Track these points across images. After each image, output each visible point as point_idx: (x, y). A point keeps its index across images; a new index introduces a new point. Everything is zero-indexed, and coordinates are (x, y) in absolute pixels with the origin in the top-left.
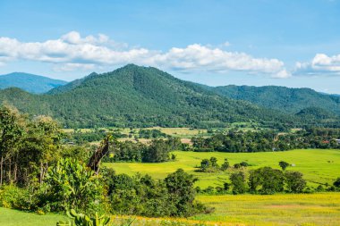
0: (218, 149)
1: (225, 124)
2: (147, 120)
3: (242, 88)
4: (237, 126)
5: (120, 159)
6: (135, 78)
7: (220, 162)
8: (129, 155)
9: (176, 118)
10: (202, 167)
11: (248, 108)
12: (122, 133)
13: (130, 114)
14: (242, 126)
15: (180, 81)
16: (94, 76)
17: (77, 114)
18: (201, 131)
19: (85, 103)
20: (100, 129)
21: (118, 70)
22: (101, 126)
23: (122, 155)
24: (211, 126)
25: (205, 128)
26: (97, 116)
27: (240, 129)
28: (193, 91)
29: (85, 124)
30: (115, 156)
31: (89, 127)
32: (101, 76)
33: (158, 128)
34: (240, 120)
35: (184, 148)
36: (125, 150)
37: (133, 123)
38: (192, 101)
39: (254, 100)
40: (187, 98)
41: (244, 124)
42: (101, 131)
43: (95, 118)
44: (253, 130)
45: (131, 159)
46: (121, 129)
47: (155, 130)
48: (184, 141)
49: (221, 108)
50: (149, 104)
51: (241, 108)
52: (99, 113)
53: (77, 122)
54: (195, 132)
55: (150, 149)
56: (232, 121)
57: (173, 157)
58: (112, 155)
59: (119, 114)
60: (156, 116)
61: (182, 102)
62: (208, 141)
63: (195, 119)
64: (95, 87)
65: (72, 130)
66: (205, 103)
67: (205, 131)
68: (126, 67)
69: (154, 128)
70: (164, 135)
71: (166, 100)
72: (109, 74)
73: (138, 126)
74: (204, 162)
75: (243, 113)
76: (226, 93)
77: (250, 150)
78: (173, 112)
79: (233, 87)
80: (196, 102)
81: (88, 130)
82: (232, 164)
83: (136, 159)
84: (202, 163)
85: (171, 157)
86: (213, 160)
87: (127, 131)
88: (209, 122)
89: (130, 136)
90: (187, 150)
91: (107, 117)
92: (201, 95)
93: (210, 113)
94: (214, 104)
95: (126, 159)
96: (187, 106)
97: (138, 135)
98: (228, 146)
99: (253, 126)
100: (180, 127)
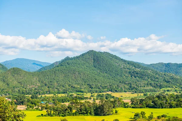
0: (148, 106)
1: (156, 89)
2: (103, 87)
3: (168, 65)
4: (165, 91)
5: (79, 114)
6: (94, 60)
7: (147, 115)
8: (86, 110)
9: (122, 85)
10: (134, 118)
11: (172, 78)
12: (85, 96)
13: (91, 84)
14: (168, 91)
15: (125, 61)
16: (67, 58)
17: (56, 84)
18: (139, 94)
19: (61, 77)
20: (71, 94)
21: (83, 55)
22: (71, 92)
23: (81, 111)
24: (146, 91)
25: (143, 92)
26: (69, 85)
27: (166, 92)
28: (133, 68)
29: (61, 91)
30: (76, 112)
31: (64, 93)
32: (72, 59)
33: (110, 93)
34: (167, 87)
35: (125, 106)
36: (83, 107)
37: (93, 89)
38: (133, 74)
39: (177, 73)
40: (129, 72)
41: (170, 89)
42: (71, 95)
43: (68, 87)
44: (175, 93)
45: (87, 113)
46: (85, 94)
47: (107, 94)
48: (125, 101)
49: (153, 78)
50: (104, 77)
51: (167, 78)
52: (70, 83)
53: (56, 90)
54: (135, 95)
55: (100, 107)
56: (161, 87)
57: (116, 112)
58: (74, 111)
59: (84, 83)
60: (108, 84)
61: (126, 75)
62: (141, 101)
63: (135, 86)
64: (68, 66)
65: (52, 95)
66: (142, 76)
67: (142, 94)
68: (88, 52)
69: (107, 93)
70: (113, 97)
71: (116, 74)
72: (77, 57)
73: (96, 92)
74: (137, 115)
75: (168, 82)
76: (157, 68)
77: (171, 107)
78: (120, 82)
79: (162, 64)
80: (136, 75)
81: (63, 95)
82: (155, 116)
83: (90, 114)
84: (135, 116)
85: (114, 112)
86: (143, 113)
87: (89, 95)
88: (145, 88)
89: (90, 99)
90: (127, 107)
91: (76, 86)
92: (139, 70)
93: (146, 82)
94: (148, 76)
95: (83, 114)
96: (129, 78)
97: (95, 98)
98: (155, 104)
99: (176, 91)
100: (125, 92)
